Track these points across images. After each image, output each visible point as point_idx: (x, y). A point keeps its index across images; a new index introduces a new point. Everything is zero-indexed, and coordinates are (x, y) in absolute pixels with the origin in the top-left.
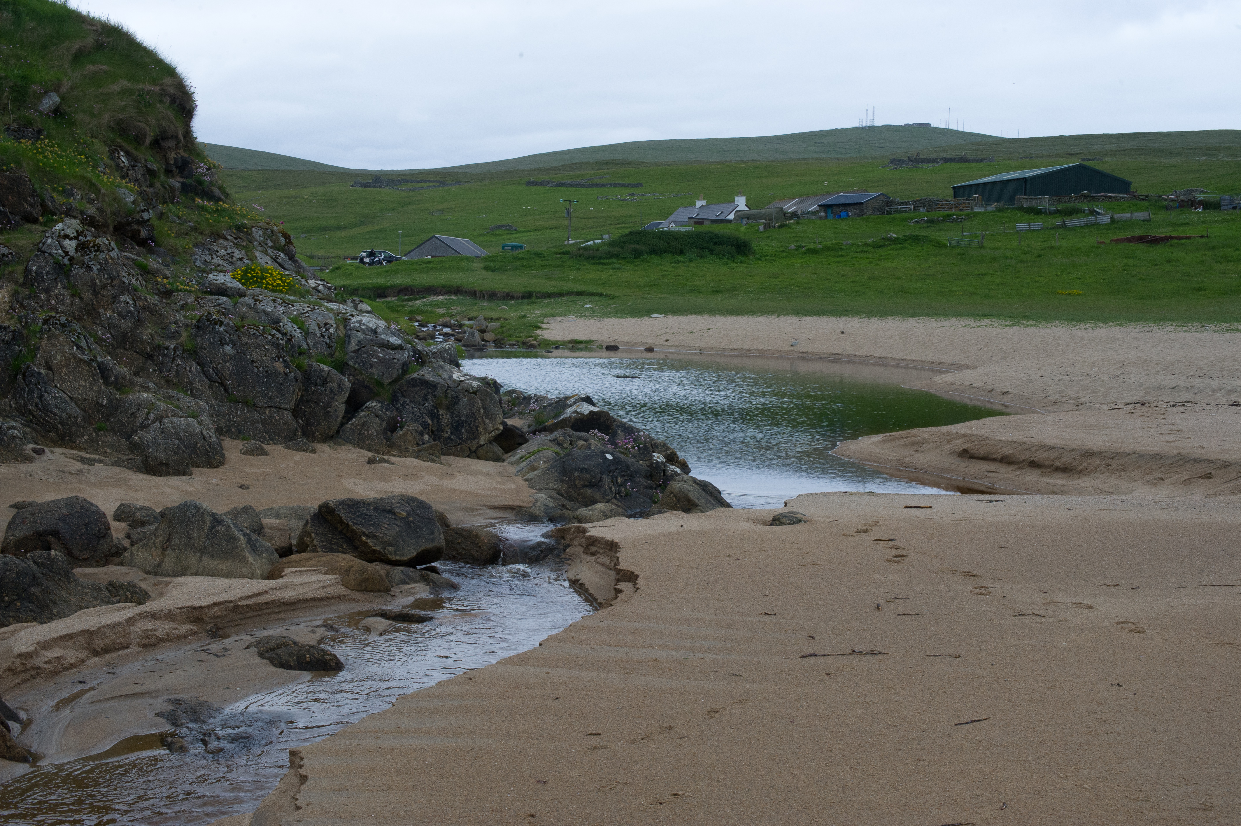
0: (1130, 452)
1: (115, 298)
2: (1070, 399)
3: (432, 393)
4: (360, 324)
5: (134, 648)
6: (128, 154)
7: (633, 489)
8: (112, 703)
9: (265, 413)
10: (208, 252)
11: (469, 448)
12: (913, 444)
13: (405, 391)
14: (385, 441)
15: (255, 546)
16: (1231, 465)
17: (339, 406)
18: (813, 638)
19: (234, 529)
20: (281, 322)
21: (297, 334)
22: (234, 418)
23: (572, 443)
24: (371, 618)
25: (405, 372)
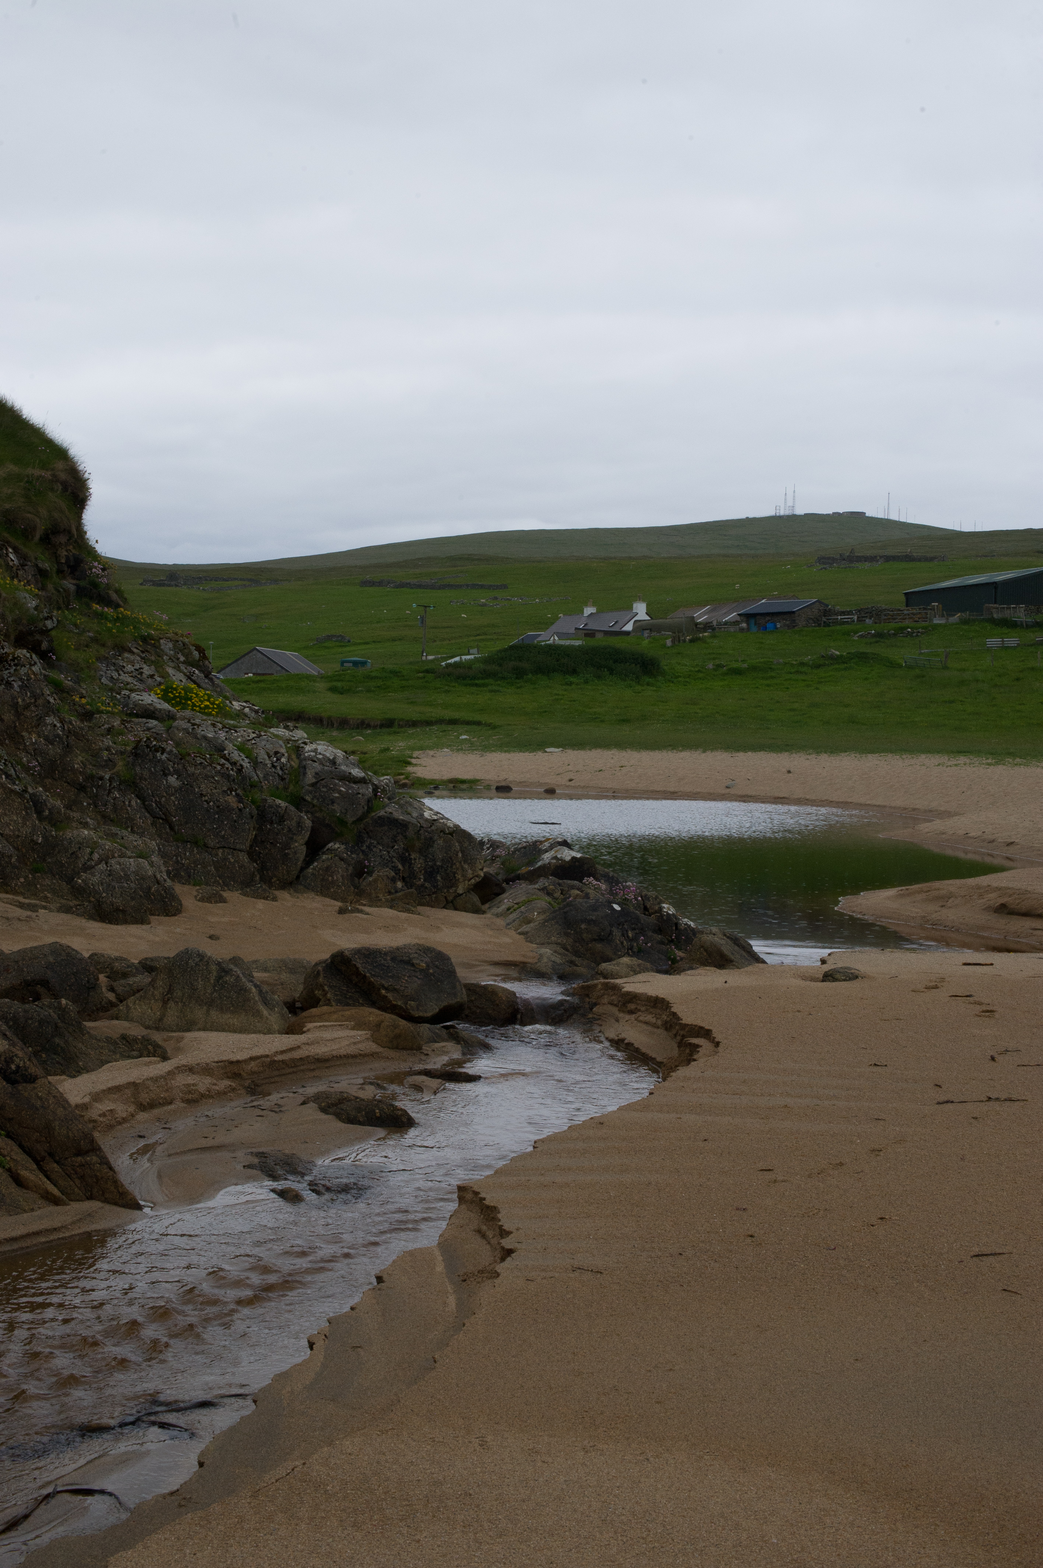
1: (40, 720)
3: (402, 834)
4: (316, 753)
5: (178, 1104)
6: (16, 550)
7: (646, 944)
8: (189, 1157)
9: (217, 855)
10: (113, 668)
11: (446, 897)
12: (937, 898)
13: (371, 831)
14: (352, 888)
15: (267, 999)
17: (299, 847)
18: (940, 1086)
19: (244, 980)
20: (225, 750)
21: (246, 764)
22: (182, 860)
23: (564, 893)
24: (413, 1077)
25: (370, 809)
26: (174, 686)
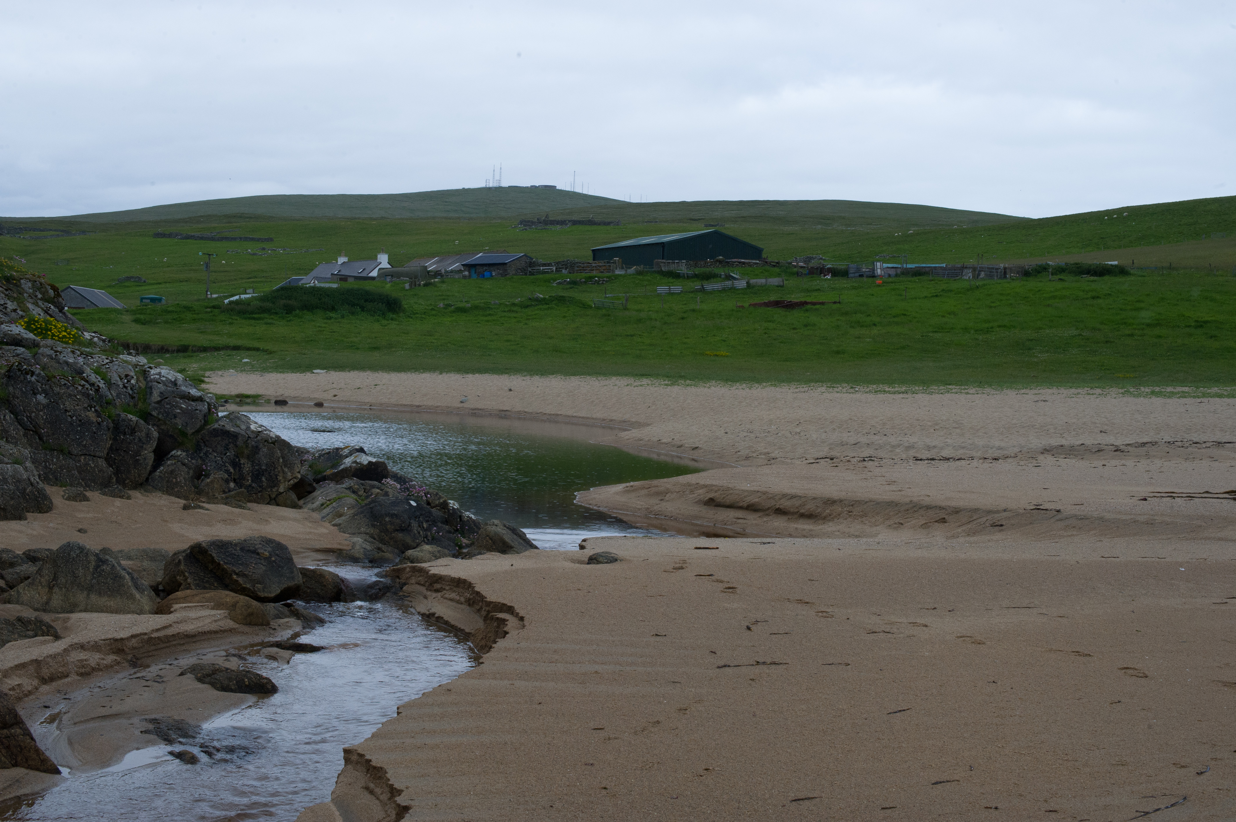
0: (868, 500)
2: (761, 454)
3: (233, 443)
4: (160, 376)
5: (73, 677)
7: (438, 533)
8: (91, 725)
9: (80, 461)
11: (269, 495)
12: (658, 494)
13: (207, 440)
14: (193, 488)
15: (138, 585)
16: (961, 511)
17: (148, 454)
18: (715, 653)
19: (118, 568)
20: (84, 373)
21: (102, 385)
22: (50, 465)
23: (366, 491)
24: (267, 648)
25: (206, 423)
26: (36, 319)
